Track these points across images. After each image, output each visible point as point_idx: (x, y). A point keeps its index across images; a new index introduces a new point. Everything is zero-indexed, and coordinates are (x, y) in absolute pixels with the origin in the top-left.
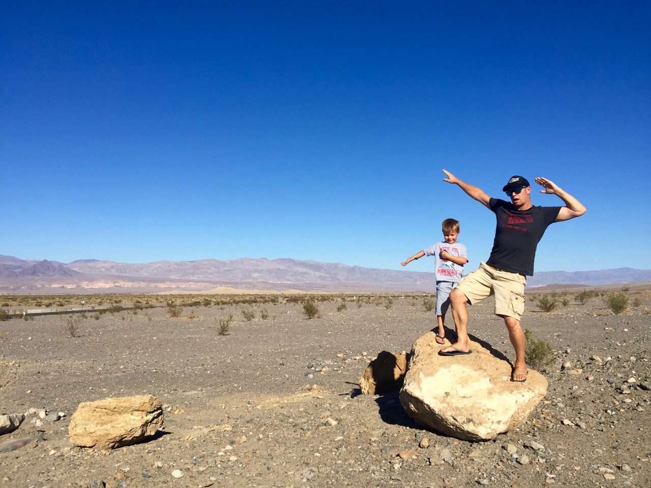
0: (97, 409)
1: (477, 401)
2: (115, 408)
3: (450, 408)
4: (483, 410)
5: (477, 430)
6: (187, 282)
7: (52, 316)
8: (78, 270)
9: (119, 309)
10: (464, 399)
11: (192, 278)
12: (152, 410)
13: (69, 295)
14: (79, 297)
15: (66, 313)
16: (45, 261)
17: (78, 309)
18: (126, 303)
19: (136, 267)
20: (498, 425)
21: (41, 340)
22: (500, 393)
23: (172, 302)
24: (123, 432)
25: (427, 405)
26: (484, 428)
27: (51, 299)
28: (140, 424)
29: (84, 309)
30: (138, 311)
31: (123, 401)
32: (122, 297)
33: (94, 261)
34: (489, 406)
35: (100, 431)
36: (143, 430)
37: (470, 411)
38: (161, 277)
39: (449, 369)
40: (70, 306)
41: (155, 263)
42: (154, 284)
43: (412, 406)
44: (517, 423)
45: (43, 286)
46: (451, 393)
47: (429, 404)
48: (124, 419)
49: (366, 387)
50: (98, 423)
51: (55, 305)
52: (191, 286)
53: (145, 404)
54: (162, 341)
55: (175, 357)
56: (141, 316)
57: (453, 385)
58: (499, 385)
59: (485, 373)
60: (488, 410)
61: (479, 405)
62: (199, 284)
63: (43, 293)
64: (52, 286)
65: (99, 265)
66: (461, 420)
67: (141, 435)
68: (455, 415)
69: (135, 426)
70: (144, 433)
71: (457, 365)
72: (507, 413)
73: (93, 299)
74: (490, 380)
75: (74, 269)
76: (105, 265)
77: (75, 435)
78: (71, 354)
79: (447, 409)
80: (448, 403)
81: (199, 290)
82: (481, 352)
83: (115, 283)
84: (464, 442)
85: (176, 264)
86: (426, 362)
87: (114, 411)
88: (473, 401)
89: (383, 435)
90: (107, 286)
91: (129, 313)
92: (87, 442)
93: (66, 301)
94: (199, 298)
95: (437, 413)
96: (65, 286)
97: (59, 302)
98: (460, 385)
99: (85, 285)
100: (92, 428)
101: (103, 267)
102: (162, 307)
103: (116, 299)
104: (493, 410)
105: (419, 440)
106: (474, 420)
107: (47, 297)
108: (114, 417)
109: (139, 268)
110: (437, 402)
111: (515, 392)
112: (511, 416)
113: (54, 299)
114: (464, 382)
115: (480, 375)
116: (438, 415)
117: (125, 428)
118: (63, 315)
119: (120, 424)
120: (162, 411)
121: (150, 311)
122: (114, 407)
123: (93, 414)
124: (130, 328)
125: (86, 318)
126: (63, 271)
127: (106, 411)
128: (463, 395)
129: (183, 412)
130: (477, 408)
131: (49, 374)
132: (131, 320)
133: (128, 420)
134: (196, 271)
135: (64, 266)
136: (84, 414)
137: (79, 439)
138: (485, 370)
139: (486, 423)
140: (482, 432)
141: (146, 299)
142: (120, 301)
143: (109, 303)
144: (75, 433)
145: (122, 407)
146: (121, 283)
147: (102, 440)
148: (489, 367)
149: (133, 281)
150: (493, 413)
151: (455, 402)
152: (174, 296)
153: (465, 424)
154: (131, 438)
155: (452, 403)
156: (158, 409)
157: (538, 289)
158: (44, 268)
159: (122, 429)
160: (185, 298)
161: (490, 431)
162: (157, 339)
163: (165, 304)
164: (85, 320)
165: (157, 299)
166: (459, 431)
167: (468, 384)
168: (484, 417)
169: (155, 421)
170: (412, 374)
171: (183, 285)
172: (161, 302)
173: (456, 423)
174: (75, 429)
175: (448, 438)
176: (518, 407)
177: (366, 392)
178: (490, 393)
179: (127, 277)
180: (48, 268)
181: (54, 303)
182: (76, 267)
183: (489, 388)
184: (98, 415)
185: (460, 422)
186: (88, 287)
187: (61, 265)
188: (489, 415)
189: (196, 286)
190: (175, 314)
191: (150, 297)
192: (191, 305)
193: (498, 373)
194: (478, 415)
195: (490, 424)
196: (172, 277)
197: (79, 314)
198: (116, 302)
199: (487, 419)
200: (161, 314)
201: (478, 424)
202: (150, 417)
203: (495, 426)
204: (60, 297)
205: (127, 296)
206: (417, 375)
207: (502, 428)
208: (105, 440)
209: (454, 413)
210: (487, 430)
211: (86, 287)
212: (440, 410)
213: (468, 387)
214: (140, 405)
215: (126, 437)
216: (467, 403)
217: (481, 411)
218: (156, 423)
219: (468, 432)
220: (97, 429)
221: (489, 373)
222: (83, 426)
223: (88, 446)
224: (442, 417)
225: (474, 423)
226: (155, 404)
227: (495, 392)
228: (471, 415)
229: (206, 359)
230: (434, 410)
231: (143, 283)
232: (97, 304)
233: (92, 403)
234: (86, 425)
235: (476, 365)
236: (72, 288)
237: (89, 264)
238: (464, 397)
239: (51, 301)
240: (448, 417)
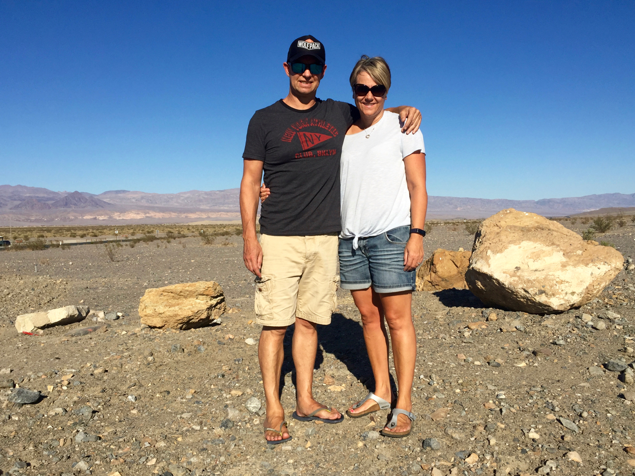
0: (164, 293)
1: (550, 273)
2: (181, 292)
3: (522, 281)
4: (557, 282)
5: (550, 301)
6: (218, 212)
7: (88, 245)
8: (109, 201)
9: (152, 239)
10: (536, 272)
11: (222, 208)
12: (216, 295)
13: (101, 226)
14: (111, 228)
15: (101, 242)
16: (76, 192)
17: (111, 239)
18: (158, 233)
19: (166, 197)
20: (572, 296)
21: (82, 264)
22: (575, 266)
23: (204, 232)
24: (190, 314)
25: (497, 280)
26: (557, 299)
27: (84, 231)
28: (205, 307)
29: (118, 239)
30: (172, 240)
31: (188, 287)
32: (154, 228)
33: (124, 191)
34: (562, 278)
35: (169, 312)
36: (208, 313)
37: (542, 283)
38: (192, 207)
39: (520, 245)
40: (104, 236)
41: (185, 193)
42: (185, 215)
43: (479, 283)
44: (591, 296)
45: (76, 218)
46: (522, 267)
47: (498, 278)
48: (191, 303)
49: (420, 285)
50: (167, 306)
51: (89, 236)
52: (222, 216)
53: (210, 289)
54: (201, 263)
55: (216, 274)
56: (174, 244)
57: (524, 260)
58: (573, 259)
59: (558, 248)
60: (562, 282)
61: (553, 277)
62: (229, 214)
63: (76, 224)
64: (84, 218)
65: (129, 196)
66: (533, 292)
67: (207, 317)
68: (527, 287)
69: (201, 309)
70: (210, 316)
71: (527, 241)
72: (582, 284)
73: (126, 230)
74: (564, 254)
75: (105, 200)
76: (135, 196)
77: (146, 316)
78: (114, 273)
79: (517, 282)
80: (519, 277)
81: (230, 220)
82: (553, 230)
83: (145, 213)
84: (534, 315)
85: (206, 193)
86: (494, 241)
87: (180, 295)
88: (546, 274)
89: (447, 314)
90: (139, 217)
91: (162, 242)
92: (157, 322)
93: (100, 232)
94: (231, 227)
95: (507, 287)
96: (98, 217)
97: (93, 233)
98: (532, 260)
99: (117, 216)
100: (161, 309)
101: (134, 198)
102: (194, 237)
103: (148, 230)
104: (567, 282)
105: (486, 315)
106: (547, 292)
107: (81, 229)
108: (180, 301)
109: (170, 198)
110: (506, 276)
111: (591, 265)
112: (585, 287)
113: (87, 230)
114: (536, 256)
115: (553, 250)
116: (508, 288)
117: (192, 310)
118: (98, 245)
119: (186, 306)
120: (224, 298)
121: (183, 240)
122: (179, 291)
123: (160, 298)
124: (166, 254)
125: (122, 246)
126: (95, 203)
127: (173, 295)
128: (534, 269)
129: (237, 311)
130: (550, 280)
131: (97, 288)
132: (166, 247)
133: (194, 303)
134: (226, 201)
135: (95, 197)
136: (152, 298)
137: (149, 319)
138: (558, 246)
139: (560, 294)
140: (555, 303)
141: (177, 229)
142: (152, 232)
143: (142, 233)
144: (145, 314)
145: (187, 291)
146: (152, 214)
147: (171, 320)
148: (562, 243)
149: (163, 212)
150: (567, 284)
151: (526, 275)
152: (206, 226)
153: (537, 296)
154: (197, 320)
155: (523, 276)
156: (221, 295)
157: (591, 213)
158: (75, 200)
159: (189, 311)
160: (217, 228)
161: (563, 302)
162: (196, 261)
163: (197, 233)
164: (120, 248)
165: (188, 229)
166: (529, 303)
167: (540, 258)
168: (558, 288)
169: (218, 306)
170: (479, 253)
171: (213, 215)
172: (193, 232)
173: (528, 295)
174: (145, 310)
175: (518, 313)
176: (594, 279)
177: (420, 289)
178: (564, 266)
179: (158, 207)
180: (80, 199)
181: (88, 234)
182: (107, 198)
183: (562, 262)
184: (166, 298)
185: (532, 294)
186: (120, 218)
187: (92, 196)
188: (563, 286)
189: (227, 216)
190: (208, 242)
191: (181, 227)
192: (223, 234)
193: (572, 247)
194: (551, 287)
195: (564, 295)
196: (202, 207)
197: (114, 244)
198: (149, 232)
199: (560, 291)
200: (194, 243)
201: (550, 295)
202: (214, 302)
203: (569, 297)
204: (93, 228)
205: (159, 226)
206: (485, 253)
207: (575, 299)
208: (174, 321)
209: (525, 285)
210: (560, 301)
211: (118, 218)
212: (510, 284)
213: (540, 261)
214: (204, 289)
215: (193, 319)
216: (540, 276)
217: (555, 282)
218: (219, 309)
219: (540, 304)
220: (165, 310)
221: (562, 248)
222: (153, 308)
223: (158, 326)
224: (512, 291)
225: (547, 294)
226: (218, 289)
227: (569, 265)
228: (543, 287)
229: (247, 276)
230: (503, 284)
231: (174, 214)
232: (130, 235)
233: (158, 289)
234: (155, 306)
235: (548, 241)
236: (103, 220)
237: (120, 195)
238: (536, 270)
239: (85, 232)
240: (519, 290)
